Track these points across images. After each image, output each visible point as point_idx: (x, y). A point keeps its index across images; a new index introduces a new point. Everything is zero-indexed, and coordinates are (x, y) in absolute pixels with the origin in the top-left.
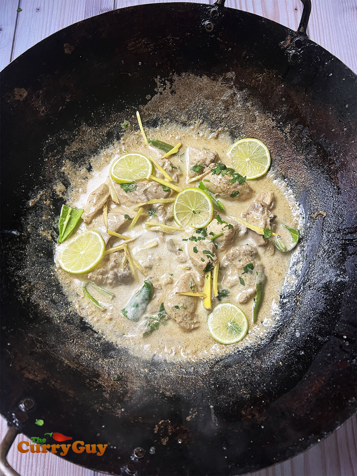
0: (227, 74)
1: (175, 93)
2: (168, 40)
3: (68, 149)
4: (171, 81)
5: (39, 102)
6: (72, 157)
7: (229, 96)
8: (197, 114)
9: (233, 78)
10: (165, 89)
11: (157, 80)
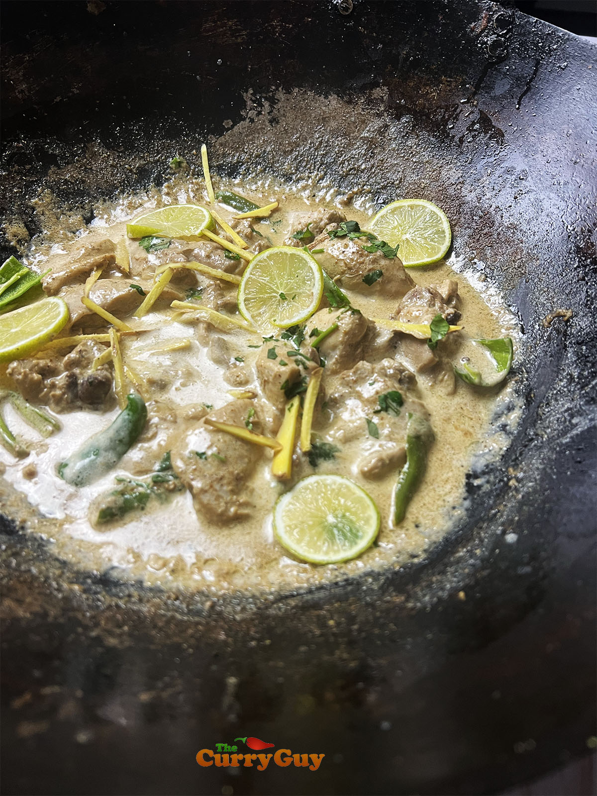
0: (373, 92)
1: (277, 123)
2: (274, 27)
3: (54, 173)
4: (273, 101)
5: (18, 73)
6: (58, 188)
7: (376, 130)
8: (315, 162)
9: (385, 98)
10: (259, 113)
11: (248, 95)
